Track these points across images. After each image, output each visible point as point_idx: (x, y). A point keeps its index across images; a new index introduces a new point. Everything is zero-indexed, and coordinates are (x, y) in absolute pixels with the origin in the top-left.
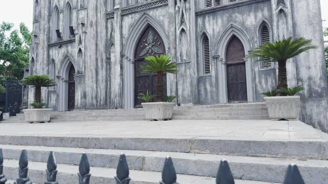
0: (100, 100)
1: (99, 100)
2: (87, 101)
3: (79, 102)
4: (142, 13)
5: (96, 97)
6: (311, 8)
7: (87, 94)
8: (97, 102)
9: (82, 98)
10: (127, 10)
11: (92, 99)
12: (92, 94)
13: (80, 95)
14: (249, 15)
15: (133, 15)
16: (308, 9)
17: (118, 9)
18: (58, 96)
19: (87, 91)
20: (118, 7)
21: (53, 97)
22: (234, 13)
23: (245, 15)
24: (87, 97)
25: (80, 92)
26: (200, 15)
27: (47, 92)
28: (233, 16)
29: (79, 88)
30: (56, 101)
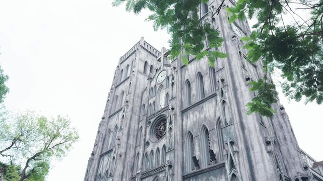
4: (155, 176)
6: (268, 169)
10: (145, 174)
14: (221, 178)
15: (149, 178)
16: (266, 171)
17: (139, 173)
20: (139, 171)
22: (210, 176)
23: (218, 178)
26: (187, 178)
28: (210, 179)
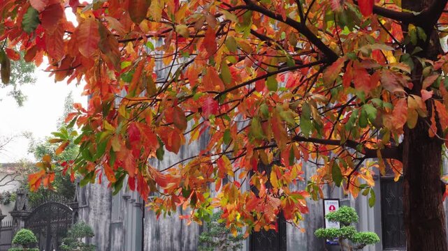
0: (189, 242)
1: (185, 242)
2: (162, 244)
3: (149, 245)
5: (180, 236)
7: (161, 231)
8: (181, 245)
9: (153, 239)
11: (171, 240)
12: (172, 229)
13: (150, 233)
18: (124, 232)
19: (162, 227)
21: (118, 235)
24: (162, 236)
25: (150, 229)
27: (108, 225)
29: (149, 221)
30: (122, 241)
